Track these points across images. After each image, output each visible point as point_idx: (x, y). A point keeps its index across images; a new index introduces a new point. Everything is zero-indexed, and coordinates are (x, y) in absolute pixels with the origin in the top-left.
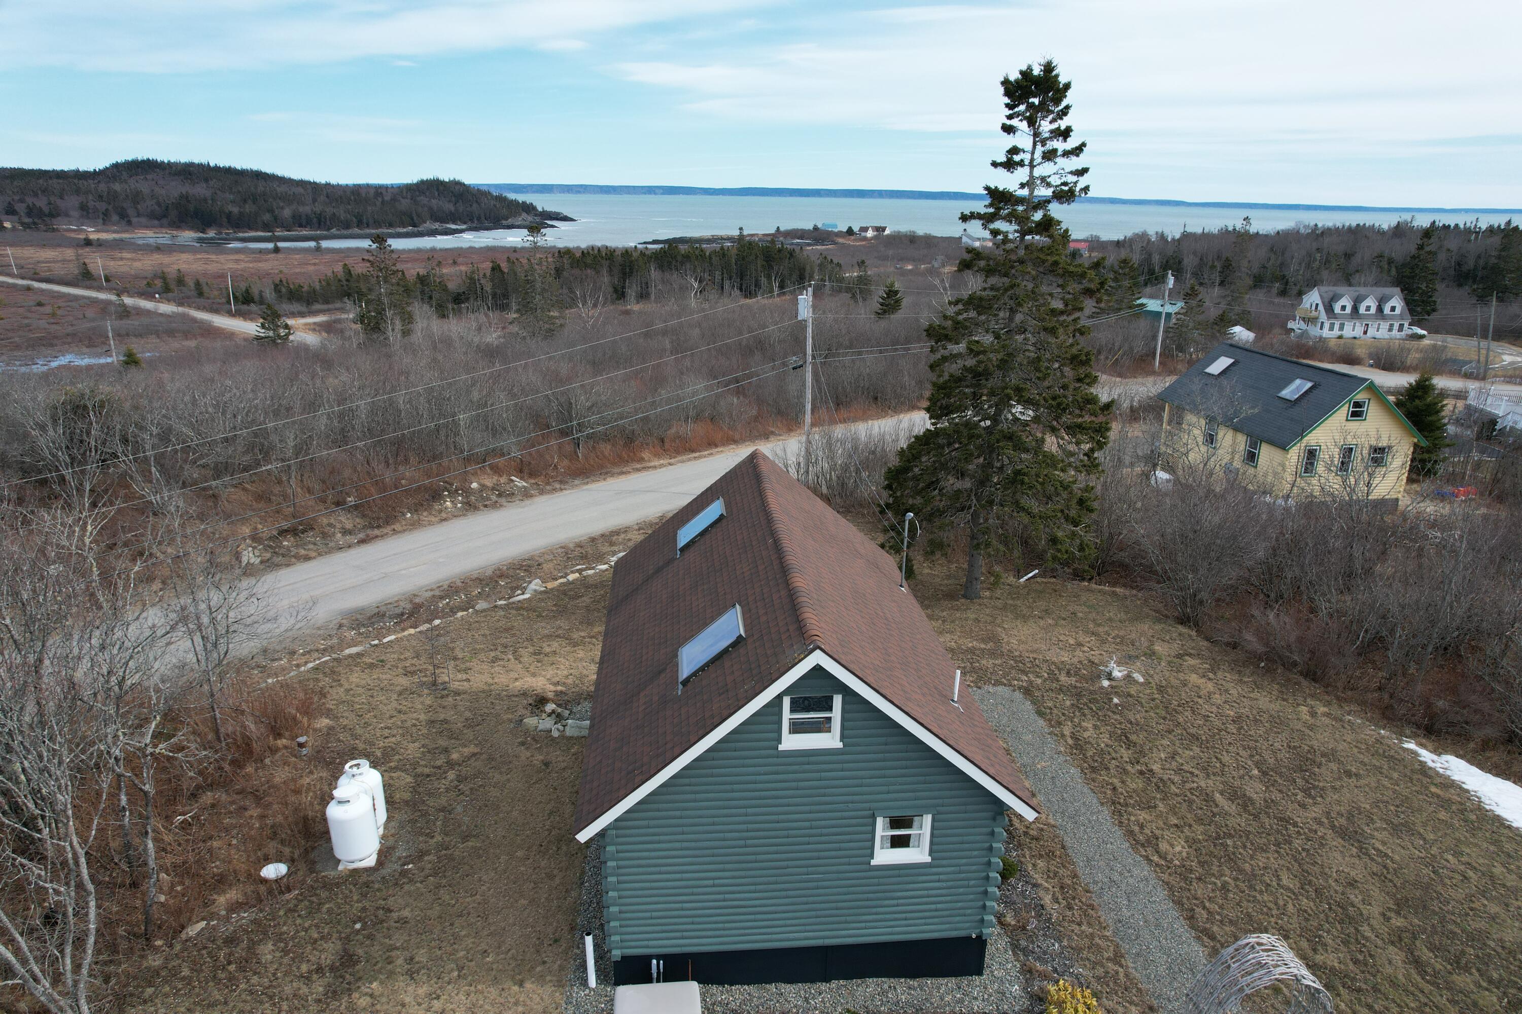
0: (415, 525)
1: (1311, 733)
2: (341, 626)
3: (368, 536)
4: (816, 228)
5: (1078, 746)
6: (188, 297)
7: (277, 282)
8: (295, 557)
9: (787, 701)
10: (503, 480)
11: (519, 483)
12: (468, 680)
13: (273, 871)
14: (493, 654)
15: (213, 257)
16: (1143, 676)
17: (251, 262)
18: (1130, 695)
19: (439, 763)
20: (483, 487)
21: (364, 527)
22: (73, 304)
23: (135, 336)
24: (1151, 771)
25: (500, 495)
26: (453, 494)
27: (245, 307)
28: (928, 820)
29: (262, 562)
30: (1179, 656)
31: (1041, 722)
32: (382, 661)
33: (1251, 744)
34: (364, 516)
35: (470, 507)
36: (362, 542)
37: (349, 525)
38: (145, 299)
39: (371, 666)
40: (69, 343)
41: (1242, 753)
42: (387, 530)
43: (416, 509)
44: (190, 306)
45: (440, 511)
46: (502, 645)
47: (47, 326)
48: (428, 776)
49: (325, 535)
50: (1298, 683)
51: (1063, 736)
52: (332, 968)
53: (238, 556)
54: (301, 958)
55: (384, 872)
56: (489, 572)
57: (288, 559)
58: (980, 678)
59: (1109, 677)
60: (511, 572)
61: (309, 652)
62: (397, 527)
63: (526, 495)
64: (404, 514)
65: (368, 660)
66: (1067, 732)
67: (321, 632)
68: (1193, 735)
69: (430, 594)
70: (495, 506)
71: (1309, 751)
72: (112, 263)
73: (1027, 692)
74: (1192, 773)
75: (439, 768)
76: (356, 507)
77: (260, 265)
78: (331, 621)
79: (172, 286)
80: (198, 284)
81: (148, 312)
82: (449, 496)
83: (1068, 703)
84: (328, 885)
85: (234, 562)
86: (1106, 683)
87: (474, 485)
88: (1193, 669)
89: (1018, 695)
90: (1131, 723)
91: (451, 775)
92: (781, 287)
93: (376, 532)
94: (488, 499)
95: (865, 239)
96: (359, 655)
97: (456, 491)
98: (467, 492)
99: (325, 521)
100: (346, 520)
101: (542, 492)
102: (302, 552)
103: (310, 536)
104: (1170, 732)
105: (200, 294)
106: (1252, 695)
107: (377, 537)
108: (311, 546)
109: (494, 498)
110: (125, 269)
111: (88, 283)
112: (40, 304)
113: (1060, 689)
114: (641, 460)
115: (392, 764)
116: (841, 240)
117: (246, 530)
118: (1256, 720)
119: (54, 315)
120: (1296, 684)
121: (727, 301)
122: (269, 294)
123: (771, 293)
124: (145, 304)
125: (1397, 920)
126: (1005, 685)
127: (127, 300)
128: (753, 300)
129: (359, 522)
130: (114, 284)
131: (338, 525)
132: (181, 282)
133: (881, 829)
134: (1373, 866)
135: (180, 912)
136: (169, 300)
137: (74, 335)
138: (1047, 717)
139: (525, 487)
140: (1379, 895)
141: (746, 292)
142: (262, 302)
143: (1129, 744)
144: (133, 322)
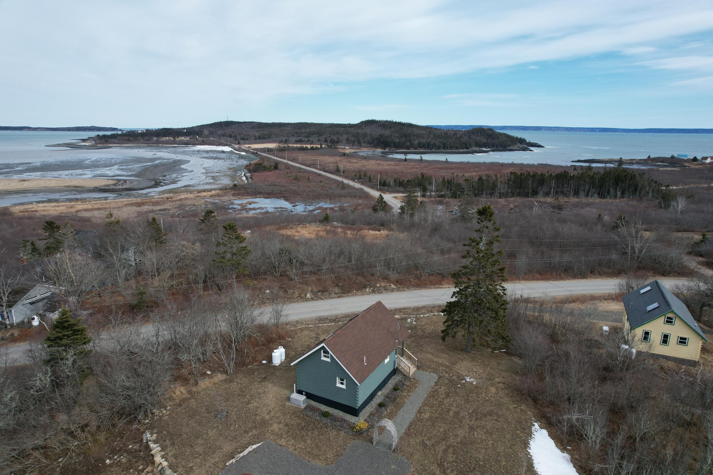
0: (355, 295)
1: (504, 411)
2: (317, 319)
3: (341, 296)
4: (673, 157)
5: (435, 391)
6: (366, 182)
7: (396, 179)
8: (320, 298)
9: (322, 351)
10: (388, 284)
11: (393, 286)
13: (264, 362)
15: (382, 162)
16: (477, 383)
17: (394, 166)
18: (465, 386)
20: (381, 286)
21: (341, 293)
22: (330, 182)
23: (344, 197)
24: (444, 402)
25: (385, 290)
26: (370, 287)
27: (382, 188)
28: (345, 380)
29: (311, 298)
31: (433, 384)
32: (314, 330)
33: (481, 406)
34: (342, 290)
35: (374, 292)
36: (338, 297)
37: (337, 292)
38: (353, 181)
39: (311, 330)
40: (324, 198)
41: (475, 407)
42: (346, 295)
43: (357, 290)
44: (365, 186)
45: (364, 292)
47: (320, 191)
49: (330, 294)
50: (528, 401)
51: (434, 388)
52: (263, 378)
53: (306, 295)
54: (260, 375)
55: (279, 367)
57: (318, 298)
58: (434, 371)
59: (465, 380)
62: (349, 294)
63: (393, 290)
64: (353, 291)
65: (311, 329)
66: (436, 388)
68: (468, 399)
70: (381, 293)
71: (495, 413)
72: (348, 164)
73: (441, 377)
74: (454, 406)
76: (341, 287)
77: (397, 167)
78: (315, 318)
79: (362, 177)
80: (370, 177)
81: (351, 187)
82: (369, 287)
83: (446, 382)
84: (269, 366)
85: (305, 297)
86: (463, 382)
87: (378, 285)
88: (497, 387)
89: (437, 377)
90: (455, 391)
92: (623, 193)
93: (344, 295)
94: (380, 290)
95: (704, 164)
96: (311, 327)
97: (372, 286)
98: (375, 286)
99: (331, 289)
100: (337, 290)
101: (398, 291)
102: (322, 297)
103: (326, 293)
104: (463, 396)
105: (370, 181)
106: (504, 398)
108: (325, 296)
109: (382, 290)
110: (351, 167)
111: (337, 173)
112: (321, 182)
113: (450, 379)
114: (442, 284)
116: (687, 164)
118: (493, 402)
119: (323, 186)
121: (590, 200)
122: (392, 183)
123: (616, 197)
124: (352, 183)
125: (455, 444)
126: (437, 374)
127: (346, 181)
128: (605, 200)
129: (340, 291)
130: (345, 174)
131: (334, 291)
132: (365, 175)
133: (338, 380)
134: (467, 435)
135: (249, 364)
136: (359, 182)
137: (327, 195)
138: (436, 384)
139: (394, 288)
140: (459, 440)
141: (602, 195)
142: (389, 186)
143: (447, 395)
144: (344, 192)
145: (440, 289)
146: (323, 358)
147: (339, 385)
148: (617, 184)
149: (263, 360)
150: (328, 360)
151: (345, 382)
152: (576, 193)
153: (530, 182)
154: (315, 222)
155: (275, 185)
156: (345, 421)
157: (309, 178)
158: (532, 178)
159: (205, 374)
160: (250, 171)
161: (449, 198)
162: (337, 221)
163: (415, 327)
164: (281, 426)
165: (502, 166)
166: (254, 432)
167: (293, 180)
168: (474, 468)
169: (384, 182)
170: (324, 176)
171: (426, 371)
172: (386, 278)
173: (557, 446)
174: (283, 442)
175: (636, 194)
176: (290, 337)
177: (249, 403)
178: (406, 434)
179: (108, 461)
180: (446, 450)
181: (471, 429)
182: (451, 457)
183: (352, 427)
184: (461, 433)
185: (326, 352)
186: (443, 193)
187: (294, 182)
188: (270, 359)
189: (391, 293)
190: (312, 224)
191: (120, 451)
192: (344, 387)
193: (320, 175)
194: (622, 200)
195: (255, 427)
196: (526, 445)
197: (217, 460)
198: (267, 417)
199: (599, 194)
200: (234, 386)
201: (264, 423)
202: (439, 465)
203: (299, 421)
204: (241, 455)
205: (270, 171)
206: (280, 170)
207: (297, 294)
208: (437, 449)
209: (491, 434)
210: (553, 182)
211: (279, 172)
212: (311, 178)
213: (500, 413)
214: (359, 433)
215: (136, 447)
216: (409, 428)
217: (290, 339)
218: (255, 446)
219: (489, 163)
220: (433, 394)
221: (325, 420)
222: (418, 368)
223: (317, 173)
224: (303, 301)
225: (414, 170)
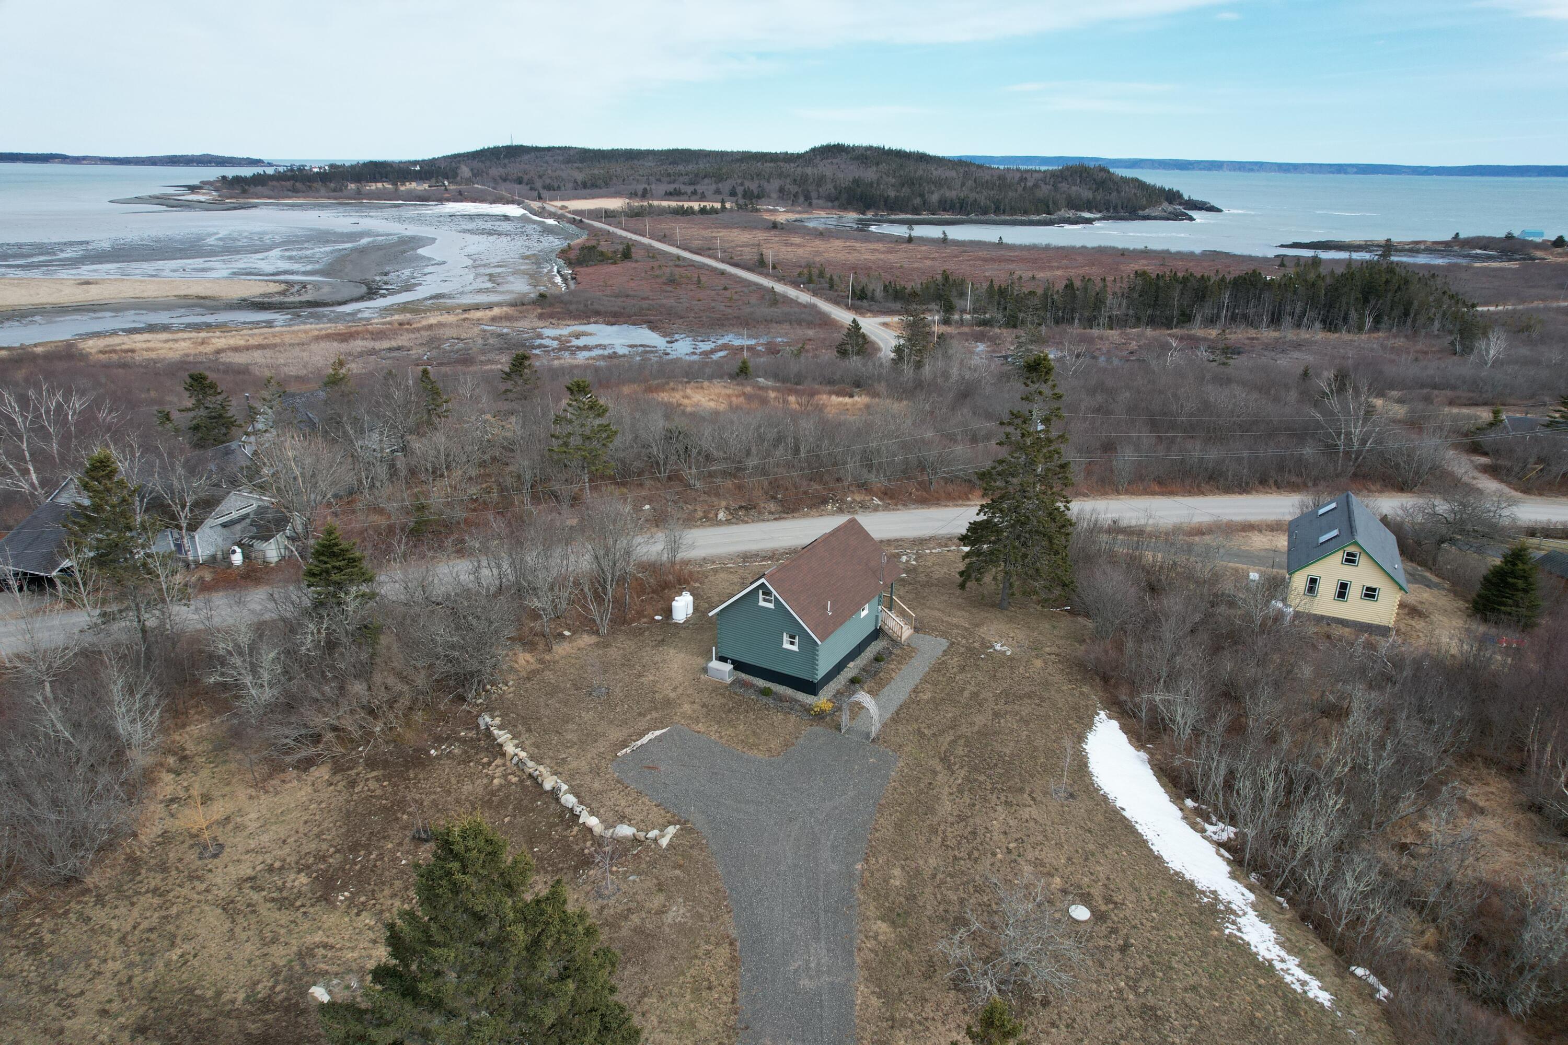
0: (805, 516)
3: (780, 517)
4: (1509, 237)
5: (942, 663)
6: (822, 289)
7: (887, 283)
8: (742, 521)
9: (760, 591)
10: (867, 498)
11: (876, 501)
13: (658, 618)
15: (858, 245)
16: (1013, 654)
17: (883, 253)
18: (992, 657)
20: (854, 500)
21: (780, 512)
22: (746, 290)
23: (776, 322)
24: (956, 678)
26: (835, 502)
27: (859, 303)
28: (797, 637)
29: (726, 520)
30: (1050, 653)
31: (941, 654)
33: (1016, 685)
34: (783, 506)
36: (775, 519)
37: (773, 510)
38: (794, 287)
40: (733, 325)
41: (1006, 686)
42: (790, 515)
43: (810, 507)
44: (821, 298)
47: (723, 308)
49: (760, 513)
51: (941, 659)
52: (659, 641)
53: (716, 515)
54: (653, 637)
55: (684, 625)
57: (739, 521)
58: (943, 635)
61: (719, 563)
62: (795, 515)
63: (876, 509)
64: (803, 509)
65: (731, 570)
66: (944, 659)
68: (996, 675)
72: (783, 249)
73: (953, 644)
76: (781, 501)
77: (890, 257)
79: (814, 278)
80: (831, 279)
81: (791, 301)
82: (832, 503)
83: (962, 651)
84: (668, 624)
85: (715, 518)
86: (991, 651)
87: (849, 499)
88: (1045, 659)
89: (948, 644)
90: (976, 664)
92: (1377, 320)
96: (730, 568)
97: (837, 501)
98: (843, 501)
99: (763, 505)
100: (772, 506)
102: (746, 519)
103: (752, 512)
104: (988, 671)
105: (831, 287)
106: (1055, 675)
110: (790, 256)
111: (761, 269)
112: (725, 289)
113: (968, 647)
117: (724, 504)
118: (1036, 681)
119: (731, 299)
121: (1304, 335)
122: (879, 293)
123: (1360, 329)
124: (792, 292)
125: (969, 734)
126: (948, 639)
127: (780, 288)
128: (1336, 335)
129: (780, 509)
130: (777, 271)
131: (768, 509)
132: (821, 275)
133: (786, 638)
134: (989, 723)
135: (633, 621)
136: (808, 291)
137: (739, 318)
138: (945, 653)
139: (878, 505)
140: (976, 729)
141: (1330, 325)
142: (873, 299)
143: (962, 669)
144: (777, 311)
145: (964, 509)
146: (762, 603)
147: (787, 646)
148: (1366, 300)
149: (657, 614)
150: (771, 606)
151: (797, 641)
152: (1275, 320)
153: (1176, 294)
154: (721, 377)
155: (627, 296)
156: (796, 701)
157: (699, 281)
158: (1181, 286)
159: (561, 635)
160: (570, 263)
161: (1000, 327)
162: (766, 375)
163: (915, 569)
164: (696, 706)
165: (1123, 255)
166: (655, 714)
167: (665, 284)
168: (996, 765)
169: (863, 290)
170: (731, 275)
171: (930, 634)
172: (864, 487)
173: (1130, 742)
174: (701, 727)
175: (1405, 322)
176: (696, 581)
177: (640, 675)
178: (892, 719)
179: (432, 752)
180: (954, 742)
181: (996, 715)
182: (960, 751)
183: (807, 709)
184: (980, 720)
185: (767, 593)
186: (988, 316)
187: (669, 289)
188: (668, 612)
189: (872, 514)
190: (715, 381)
191: (447, 739)
192: (795, 648)
193: (723, 273)
194: (1375, 335)
195: (656, 709)
196: (1081, 738)
197: (602, 750)
198: (672, 695)
199: (1324, 321)
200: (613, 653)
201: (667, 702)
202: (941, 760)
203: (723, 701)
204: (639, 743)
205: (615, 263)
206: (637, 261)
207: (700, 513)
208: (941, 739)
209: (1027, 723)
210: (1227, 295)
211: (634, 265)
212: (704, 279)
213: (1046, 695)
214: (819, 716)
215: (472, 734)
216: (897, 713)
217: (697, 585)
218: (658, 733)
219: (1093, 248)
220: (939, 667)
221: (765, 700)
222: (916, 630)
223: (716, 269)
224: (712, 525)
225: (929, 263)
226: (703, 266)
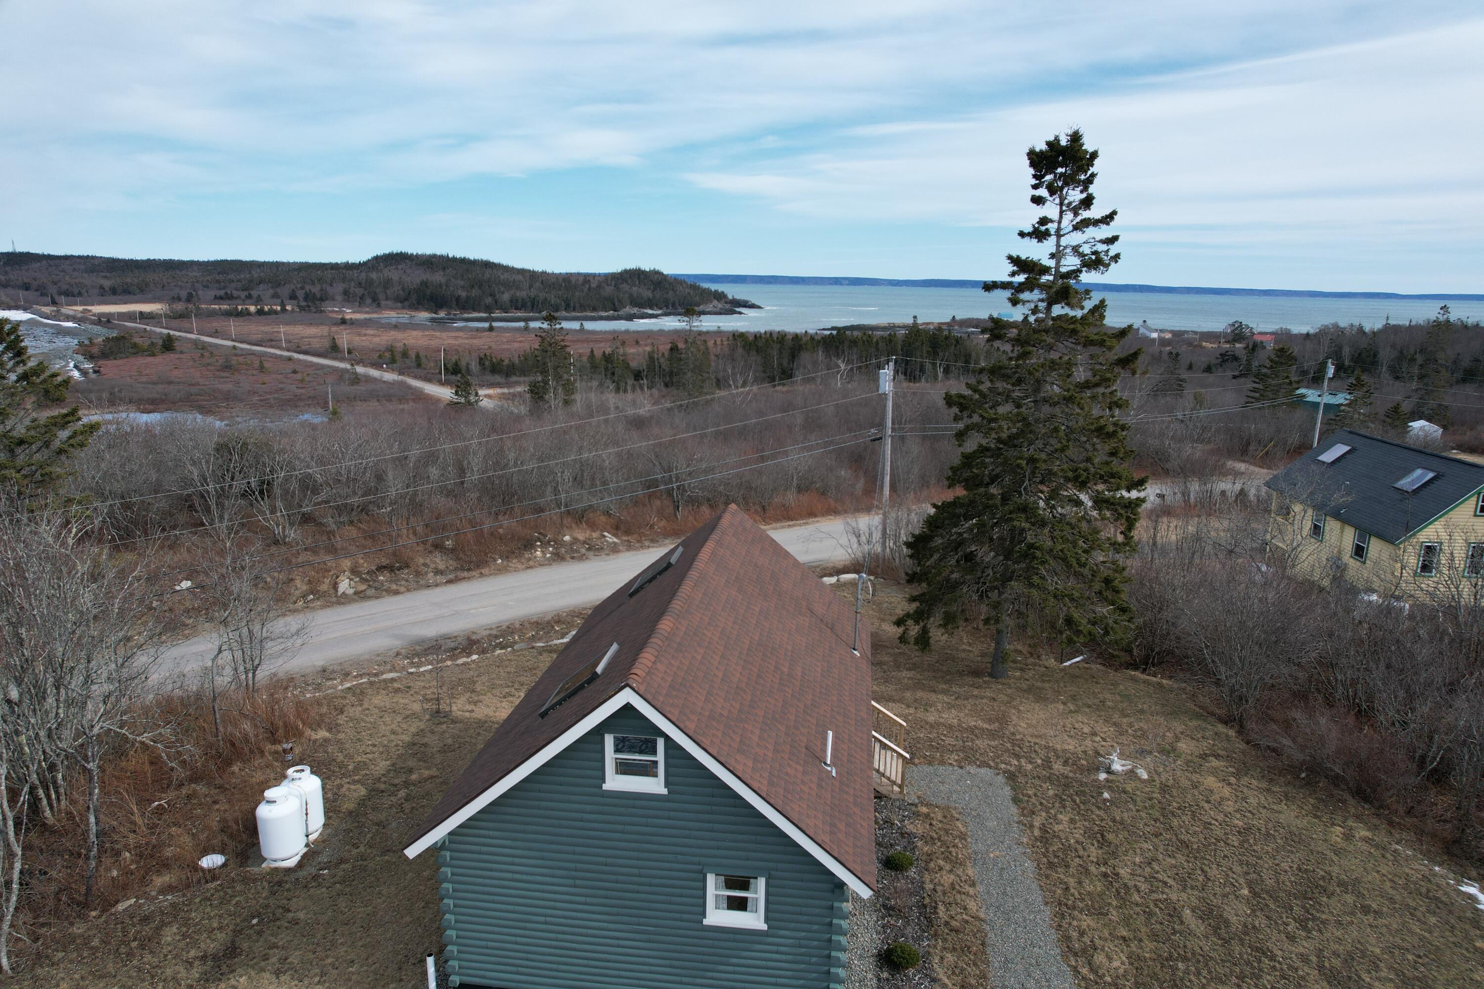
0: (502, 570)
1: (1335, 858)
2: (398, 654)
3: (456, 577)
4: (992, 317)
5: (1046, 837)
6: (409, 368)
7: (482, 355)
8: (386, 591)
9: (609, 741)
10: (595, 535)
11: (610, 538)
12: (472, 711)
13: (212, 861)
14: (507, 690)
15: (438, 334)
16: (1149, 773)
17: (467, 338)
18: (1125, 792)
19: (396, 781)
20: (575, 540)
21: (456, 569)
22: (320, 372)
23: (361, 400)
24: (1117, 874)
25: (589, 549)
26: (545, 544)
27: (456, 379)
28: (761, 883)
29: (355, 593)
30: (1204, 756)
31: (1014, 810)
32: (409, 687)
33: (1252, 860)
34: (458, 559)
35: (558, 557)
36: (450, 582)
37: (442, 566)
38: (376, 369)
39: (397, 690)
40: (309, 405)
41: (1237, 868)
42: (474, 573)
43: (506, 557)
44: (409, 376)
45: (529, 559)
46: (519, 682)
47: (295, 390)
48: (382, 791)
49: (418, 574)
50: (1344, 802)
51: (1031, 826)
52: (215, 958)
53: (335, 586)
54: (195, 944)
55: (302, 874)
56: (548, 617)
57: (381, 592)
58: (967, 758)
59: (1109, 771)
60: (569, 619)
61: (361, 675)
62: (485, 571)
63: (615, 549)
64: (495, 560)
66: (1037, 824)
67: (379, 658)
68: (1182, 842)
69: (488, 632)
70: (582, 558)
71: (1323, 878)
72: (357, 338)
73: (1011, 777)
74: (1165, 883)
75: (395, 785)
76: (453, 550)
77: (475, 341)
78: (391, 650)
79: (398, 357)
80: (418, 356)
81: (375, 380)
82: (541, 546)
83: (1051, 793)
84: (247, 880)
85: (332, 591)
86: (1103, 776)
87: (567, 538)
88: (1214, 772)
89: (1001, 779)
90: (1114, 821)
91: (402, 793)
92: (947, 371)
93: (466, 574)
94: (577, 551)
96: (393, 680)
97: (549, 542)
98: (559, 543)
99: (421, 561)
100: (439, 561)
101: (630, 547)
102: (394, 587)
103: (404, 574)
104: (1157, 835)
105: (419, 365)
106: (1275, 807)
107: (464, 578)
108: (403, 583)
109: (583, 551)
110: (366, 344)
111: (334, 354)
112: (295, 372)
113: (1049, 778)
115: (356, 778)
117: (347, 563)
118: (1268, 834)
119: (302, 381)
120: (1339, 800)
122: (474, 367)
123: (935, 377)
126: (990, 767)
127: (360, 369)
128: (917, 385)
129: (452, 563)
130: (354, 356)
131: (433, 566)
132: (405, 355)
133: (713, 887)
135: (122, 888)
136: (393, 370)
137: (314, 397)
138: (1022, 805)
139: (615, 543)
142: (468, 373)
143: (1104, 842)
144: (360, 388)
146: (615, 782)
147: (718, 915)
148: (936, 353)
149: (205, 852)
150: (654, 785)
151: (759, 891)
153: (775, 353)
155: (170, 383)
157: (261, 367)
158: (778, 346)
160: (91, 357)
161: (609, 393)
167: (218, 370)
170: (300, 360)
171: (942, 763)
172: (580, 517)
185: (640, 740)
187: (224, 375)
188: (245, 839)
189: (612, 557)
192: (753, 920)
193: (288, 359)
205: (152, 355)
206: (182, 353)
207: (300, 585)
211: (177, 356)
212: (266, 365)
217: (322, 734)
219: (670, 331)
220: (1051, 851)
223: (281, 356)
224: (328, 605)
225: (516, 345)
226: (265, 354)
